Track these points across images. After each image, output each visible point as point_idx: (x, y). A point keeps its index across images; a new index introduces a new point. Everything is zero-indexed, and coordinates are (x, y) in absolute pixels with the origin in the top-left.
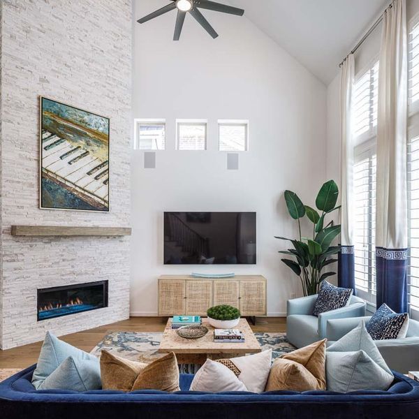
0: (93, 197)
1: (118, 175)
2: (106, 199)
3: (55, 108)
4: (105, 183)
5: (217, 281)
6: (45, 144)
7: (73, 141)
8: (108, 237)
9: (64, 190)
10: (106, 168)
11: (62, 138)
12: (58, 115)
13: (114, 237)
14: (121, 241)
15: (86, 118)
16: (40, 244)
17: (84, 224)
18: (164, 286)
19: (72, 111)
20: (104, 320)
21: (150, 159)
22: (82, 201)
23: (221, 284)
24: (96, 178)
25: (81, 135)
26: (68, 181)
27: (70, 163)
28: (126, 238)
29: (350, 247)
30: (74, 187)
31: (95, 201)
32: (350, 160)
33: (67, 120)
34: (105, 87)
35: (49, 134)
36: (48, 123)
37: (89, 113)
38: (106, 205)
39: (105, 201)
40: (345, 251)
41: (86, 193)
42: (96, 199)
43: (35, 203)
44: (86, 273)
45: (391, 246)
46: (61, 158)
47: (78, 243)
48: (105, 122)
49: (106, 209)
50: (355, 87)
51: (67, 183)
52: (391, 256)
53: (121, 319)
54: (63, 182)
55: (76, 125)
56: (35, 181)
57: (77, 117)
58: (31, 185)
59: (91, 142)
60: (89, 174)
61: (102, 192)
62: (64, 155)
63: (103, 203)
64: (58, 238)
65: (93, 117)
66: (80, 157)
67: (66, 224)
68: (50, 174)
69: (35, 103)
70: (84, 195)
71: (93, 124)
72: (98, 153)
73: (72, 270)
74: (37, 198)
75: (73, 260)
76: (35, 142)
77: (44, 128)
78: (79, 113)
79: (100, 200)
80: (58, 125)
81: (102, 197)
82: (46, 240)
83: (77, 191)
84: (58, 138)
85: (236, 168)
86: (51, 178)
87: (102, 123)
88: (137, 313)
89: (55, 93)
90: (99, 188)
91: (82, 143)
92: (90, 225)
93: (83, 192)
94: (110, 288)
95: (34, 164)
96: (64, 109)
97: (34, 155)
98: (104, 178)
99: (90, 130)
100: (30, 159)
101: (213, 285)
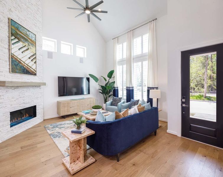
0: (31, 69)
2: (35, 70)
3: (16, 25)
4: (35, 63)
5: (81, 101)
6: (12, 42)
7: (23, 42)
8: (36, 87)
9: (21, 65)
11: (19, 40)
12: (17, 29)
13: (38, 87)
14: (40, 88)
15: (28, 33)
16: (10, 90)
17: (27, 81)
19: (22, 28)
21: (50, 55)
22: (27, 70)
23: (83, 101)
24: (32, 61)
25: (26, 40)
26: (22, 61)
27: (22, 52)
28: (42, 87)
30: (24, 63)
33: (21, 33)
34: (33, 20)
35: (14, 37)
36: (14, 32)
38: (35, 72)
39: (35, 71)
41: (29, 67)
43: (8, 70)
46: (19, 49)
47: (25, 89)
48: (34, 36)
49: (35, 74)
51: (21, 62)
53: (41, 121)
54: (20, 61)
55: (25, 35)
56: (8, 60)
57: (24, 31)
58: (6, 61)
59: (30, 44)
60: (29, 58)
61: (34, 67)
62: (20, 48)
63: (34, 71)
64: (18, 87)
65: (30, 33)
66: (26, 50)
68: (15, 57)
69: (7, 20)
70: (28, 68)
71: (30, 36)
74: (9, 68)
75: (24, 97)
76: (7, 40)
77: (12, 34)
79: (33, 70)
80: (18, 34)
81: (34, 69)
82: (13, 88)
83: (25, 66)
84: (18, 40)
86: (15, 59)
90: (33, 65)
91: (26, 44)
92: (29, 81)
93: (27, 66)
94: (37, 109)
95: (7, 51)
96: (20, 27)
97: (7, 47)
98: (35, 61)
99: (29, 39)
100: (5, 48)
101: (80, 102)
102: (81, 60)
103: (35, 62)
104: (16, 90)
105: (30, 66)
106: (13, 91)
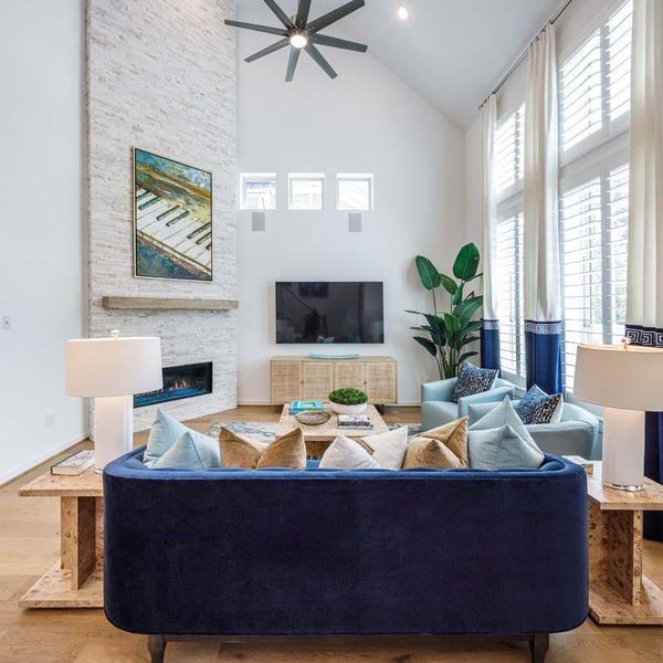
0: (194, 264)
1: (223, 239)
2: (209, 267)
3: (150, 161)
4: (207, 248)
5: (339, 363)
6: (140, 203)
7: (172, 199)
8: (212, 311)
9: (162, 256)
10: (209, 230)
11: (159, 196)
12: (154, 169)
13: (219, 311)
14: (227, 317)
15: (185, 172)
16: (135, 319)
17: (184, 296)
18: (277, 369)
19: (168, 164)
20: (208, 408)
21: (258, 221)
22: (182, 269)
23: (344, 366)
24: (197, 243)
25: (179, 192)
26: (166, 246)
27: (167, 225)
28: (233, 312)
29: (494, 322)
30: (172, 252)
31: (196, 270)
32: (493, 220)
33: (165, 176)
34: (205, 136)
35: (144, 191)
36: (142, 179)
37: (188, 167)
38: (209, 273)
39: (208, 269)
40: (488, 326)
41: (186, 260)
42: (198, 266)
43: (130, 270)
44: (187, 354)
45: (542, 319)
46: (158, 218)
47: (177, 318)
48: (207, 177)
49: (209, 278)
50: (497, 133)
51: (165, 248)
52: (542, 330)
53: (227, 408)
54: (160, 246)
55: (175, 180)
56: (129, 246)
57: (175, 171)
59: (192, 201)
60: (189, 237)
61: (204, 259)
62: (161, 216)
63: (205, 271)
64: (155, 311)
65: (193, 171)
66: (179, 218)
67: (163, 295)
68: (145, 237)
69: (127, 155)
70: (184, 262)
71: (193, 180)
72: (199, 214)
73: (171, 348)
74: (131, 265)
75: (172, 337)
76: (128, 201)
77: (138, 185)
78: (177, 167)
79: (202, 268)
80: (155, 181)
81: (205, 264)
82: (141, 314)
83: (176, 258)
84: (154, 196)
85: (359, 230)
86: (147, 242)
87: (204, 178)
88: (245, 401)
89: (149, 144)
90: (201, 254)
91: (181, 201)
92: (191, 297)
93: (183, 258)
94: (214, 366)
95: (127, 226)
96: (159, 161)
97: (127, 216)
98: (207, 242)
99: (189, 187)
100: (123, 220)
101: (334, 368)
102: (355, 222)
103: (209, 247)
104: (150, 317)
105: (193, 257)
106: (143, 320)
